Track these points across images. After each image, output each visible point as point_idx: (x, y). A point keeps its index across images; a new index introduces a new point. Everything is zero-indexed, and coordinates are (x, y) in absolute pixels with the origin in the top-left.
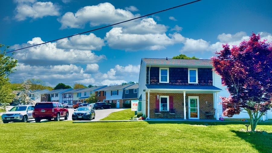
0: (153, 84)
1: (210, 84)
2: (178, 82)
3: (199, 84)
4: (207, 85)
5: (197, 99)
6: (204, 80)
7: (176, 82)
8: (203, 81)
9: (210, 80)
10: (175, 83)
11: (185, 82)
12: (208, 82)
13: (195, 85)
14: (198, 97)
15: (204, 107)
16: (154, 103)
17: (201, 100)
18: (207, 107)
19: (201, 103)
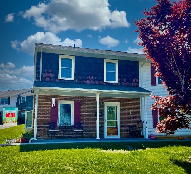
0: (47, 81)
1: (136, 84)
2: (89, 79)
3: (120, 84)
4: (131, 86)
5: (117, 107)
6: (127, 78)
7: (86, 80)
8: (125, 80)
9: (136, 78)
10: (84, 81)
11: (99, 80)
12: (133, 82)
13: (114, 84)
14: (119, 103)
15: (127, 119)
16: (48, 112)
17: (123, 108)
18: (131, 119)
19: (123, 113)
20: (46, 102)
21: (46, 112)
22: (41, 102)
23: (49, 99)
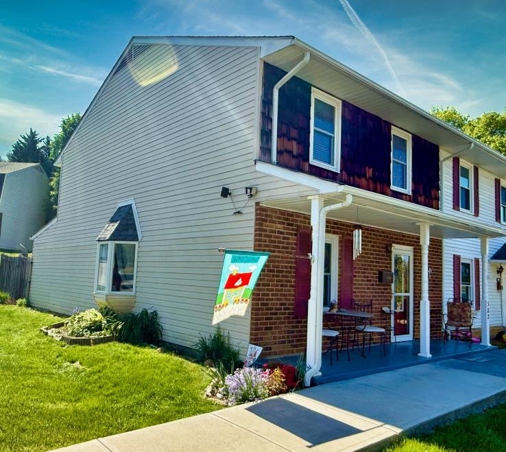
2: (365, 176)
5: (409, 258)
7: (360, 177)
10: (357, 180)
13: (404, 197)
14: (412, 249)
16: (291, 267)
20: (287, 233)
21: (286, 267)
22: (274, 232)
23: (292, 225)
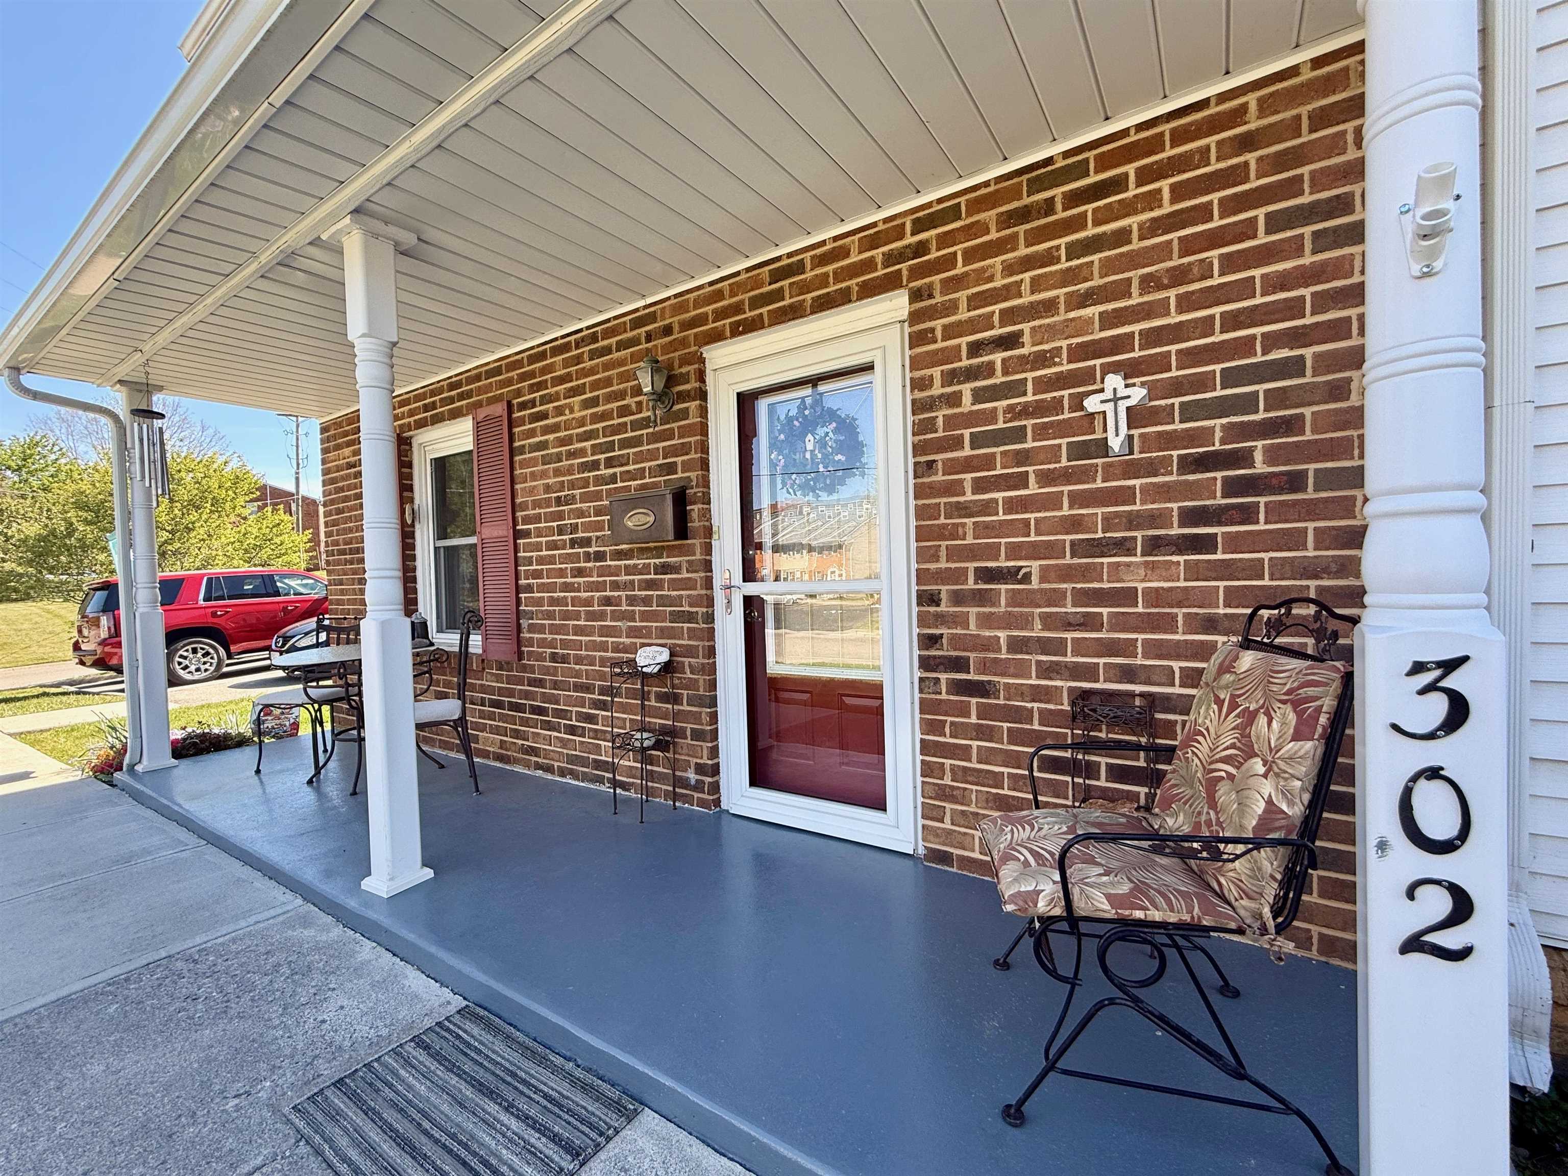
15: (1035, 551)
17: (971, 374)
18: (1124, 547)
19: (968, 465)
